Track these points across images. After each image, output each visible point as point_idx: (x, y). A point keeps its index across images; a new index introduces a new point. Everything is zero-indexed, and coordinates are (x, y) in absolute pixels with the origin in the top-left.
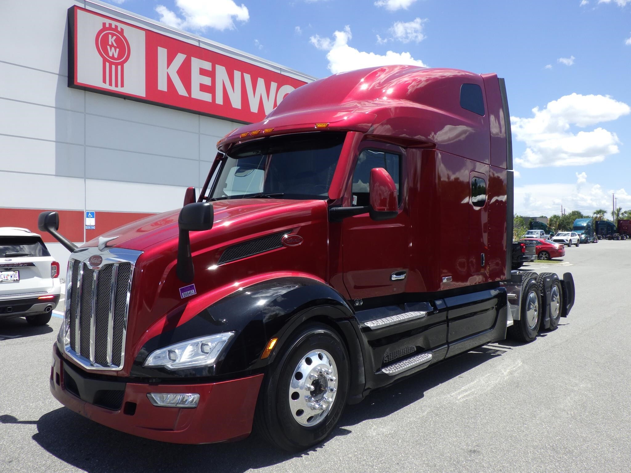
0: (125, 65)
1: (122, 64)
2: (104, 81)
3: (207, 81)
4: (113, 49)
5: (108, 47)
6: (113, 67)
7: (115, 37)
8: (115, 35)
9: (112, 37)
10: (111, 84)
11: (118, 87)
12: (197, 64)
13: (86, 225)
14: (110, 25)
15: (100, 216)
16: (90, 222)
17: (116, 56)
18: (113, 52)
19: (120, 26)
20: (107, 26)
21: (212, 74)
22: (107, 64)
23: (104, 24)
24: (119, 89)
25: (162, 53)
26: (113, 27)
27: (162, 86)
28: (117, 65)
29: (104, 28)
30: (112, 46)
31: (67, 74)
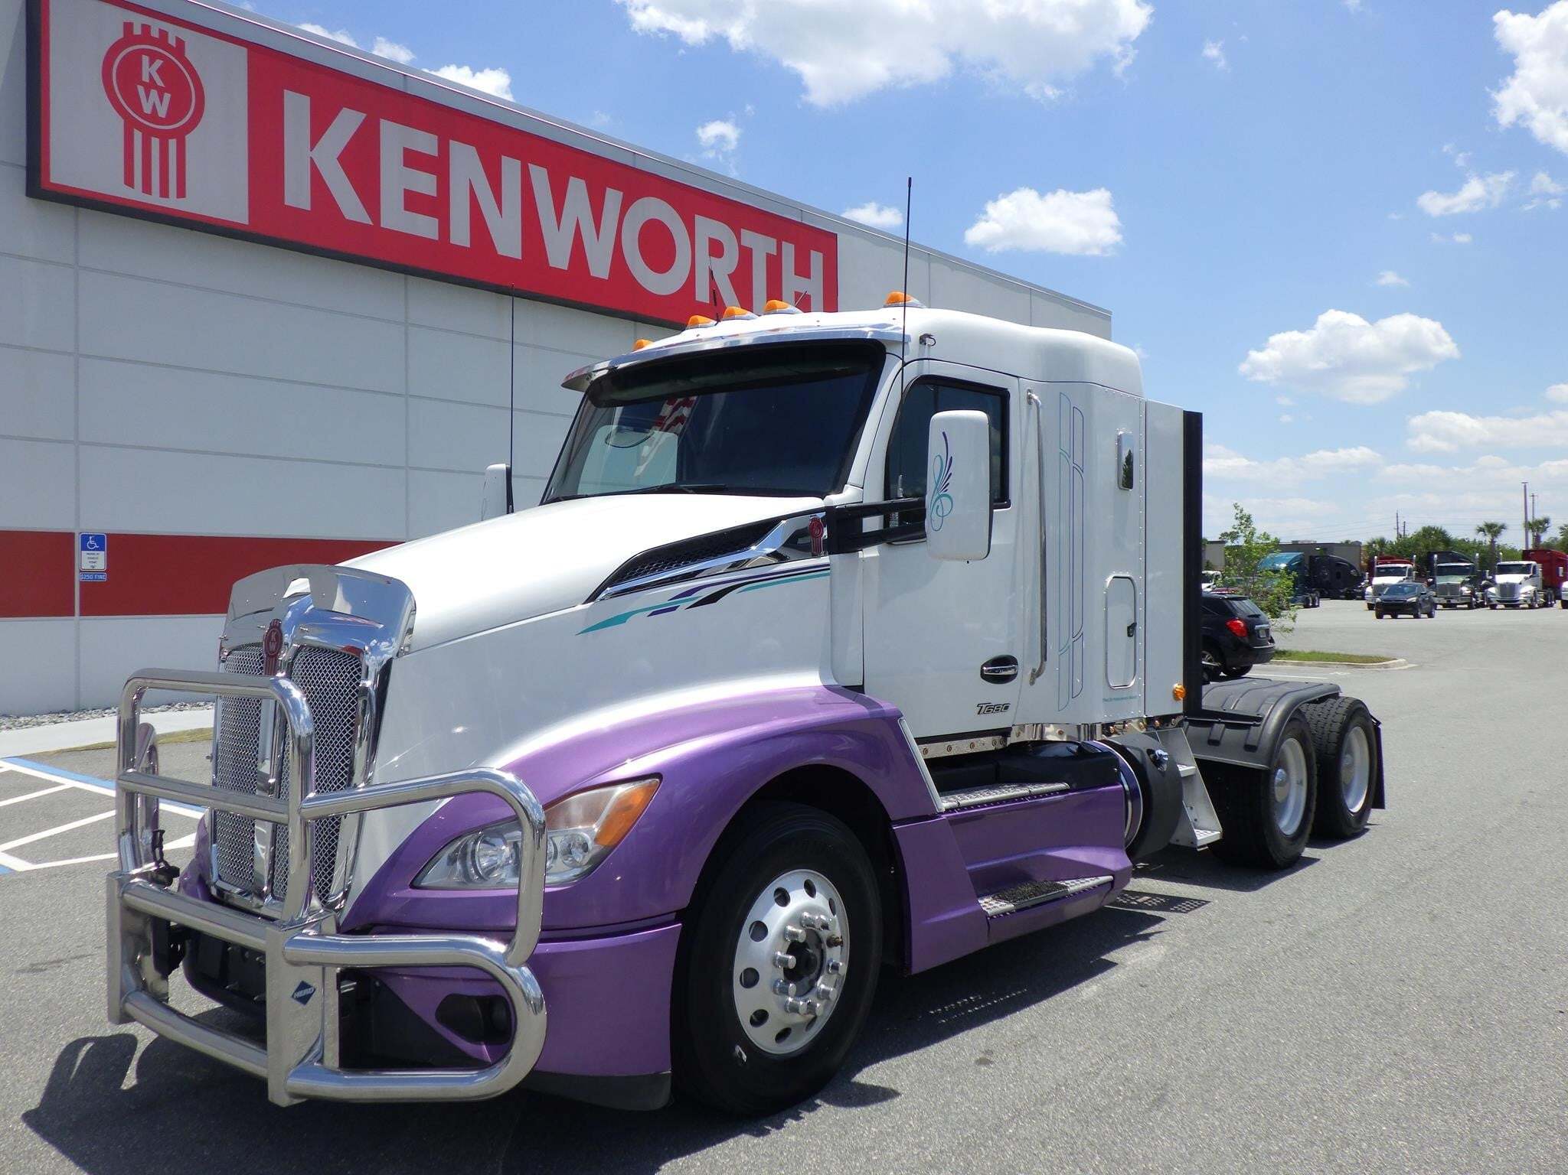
0: (188, 137)
1: (180, 135)
2: (129, 181)
3: (425, 183)
4: (154, 93)
5: (141, 89)
6: (155, 142)
7: (158, 63)
8: (162, 57)
9: (151, 63)
10: (147, 188)
11: (168, 197)
12: (394, 138)
13: (81, 571)
14: (146, 28)
15: (119, 546)
16: (92, 562)
17: (162, 112)
18: (154, 103)
19: (174, 32)
20: (137, 31)
21: (439, 166)
22: (138, 136)
23: (128, 27)
24: (172, 203)
25: (296, 108)
26: (155, 33)
27: (297, 194)
28: (164, 137)
29: (129, 37)
30: (150, 86)
31: (23, 162)
